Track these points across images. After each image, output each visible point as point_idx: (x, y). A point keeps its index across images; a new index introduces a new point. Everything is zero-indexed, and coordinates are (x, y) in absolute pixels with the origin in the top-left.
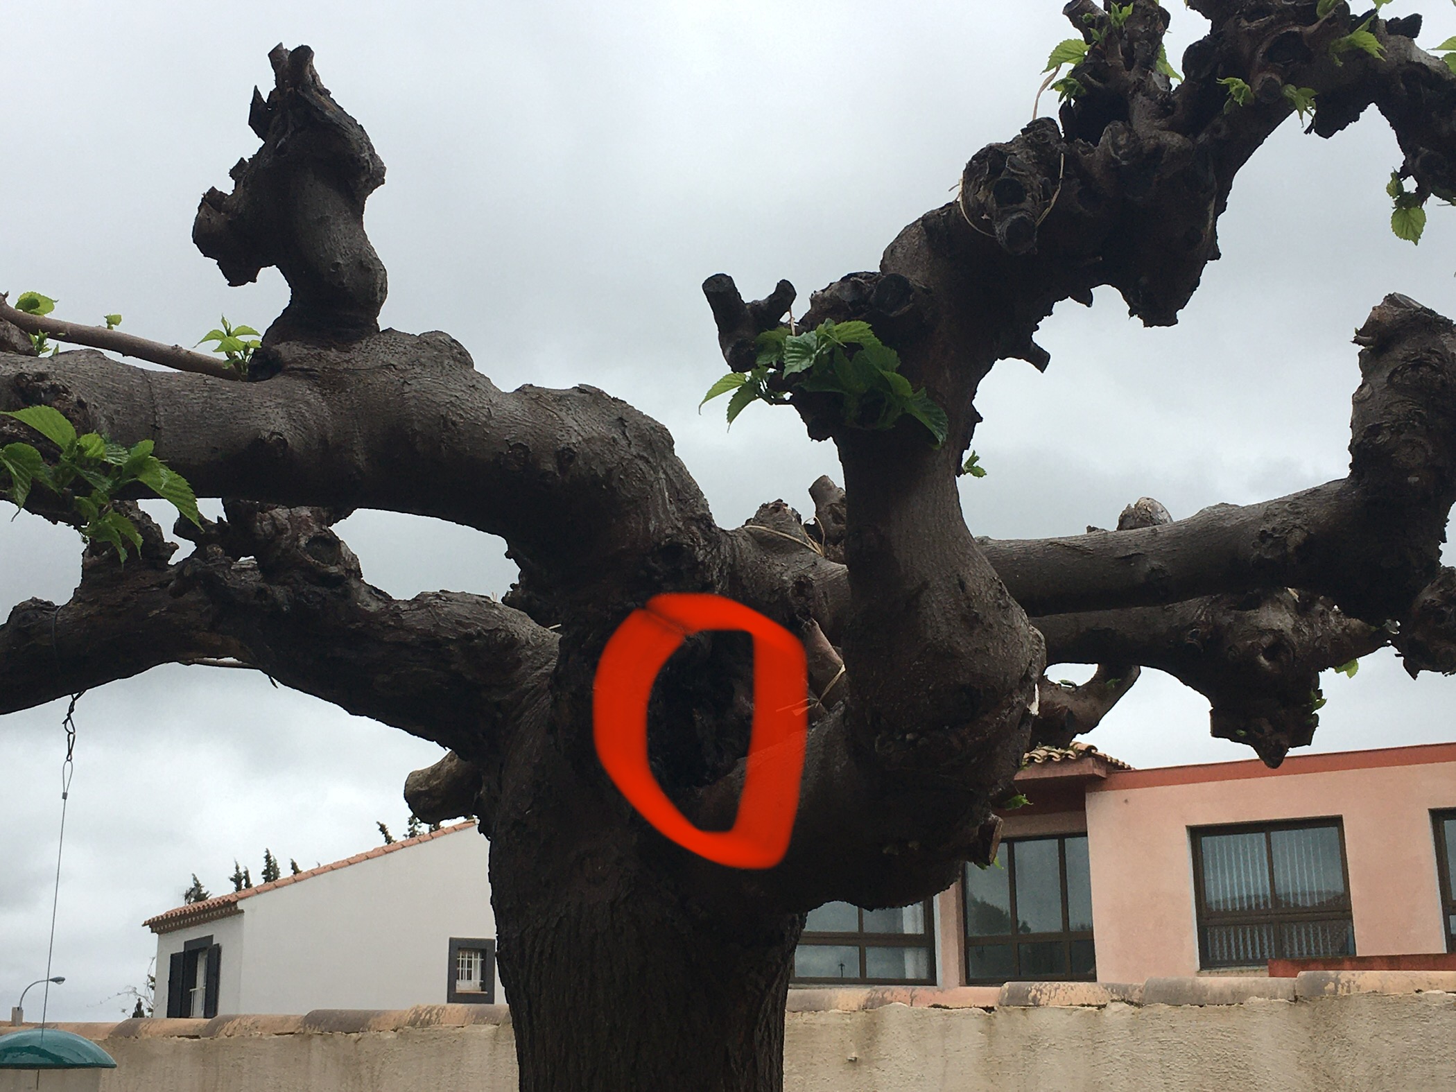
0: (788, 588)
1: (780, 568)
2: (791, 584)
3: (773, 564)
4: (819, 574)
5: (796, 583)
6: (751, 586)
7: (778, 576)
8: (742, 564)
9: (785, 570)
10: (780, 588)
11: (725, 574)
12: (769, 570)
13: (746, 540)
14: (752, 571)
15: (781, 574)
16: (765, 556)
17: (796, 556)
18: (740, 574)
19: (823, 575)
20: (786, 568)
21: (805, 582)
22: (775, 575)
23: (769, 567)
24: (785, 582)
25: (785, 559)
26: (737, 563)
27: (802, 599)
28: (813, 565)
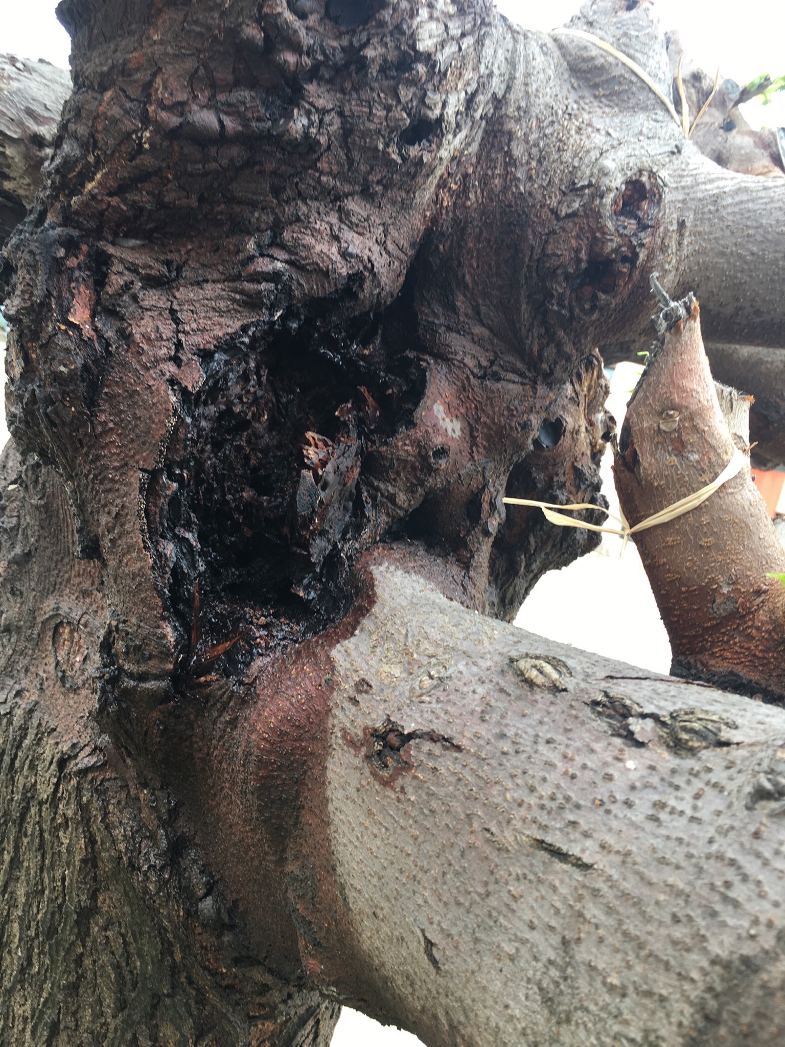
0: (609, 190)
1: (604, 139)
2: (617, 182)
3: (589, 125)
4: (683, 176)
5: (628, 182)
6: (528, 163)
7: (594, 155)
8: (523, 104)
9: (613, 147)
10: (590, 185)
11: (478, 115)
12: (577, 137)
13: (545, 54)
14: (540, 128)
15: (601, 154)
16: (576, 102)
17: (641, 121)
18: (511, 125)
19: (688, 181)
20: (615, 143)
21: (648, 187)
22: (588, 152)
23: (579, 130)
24: (604, 173)
25: (617, 120)
26: (512, 97)
27: (632, 224)
28: (673, 153)
